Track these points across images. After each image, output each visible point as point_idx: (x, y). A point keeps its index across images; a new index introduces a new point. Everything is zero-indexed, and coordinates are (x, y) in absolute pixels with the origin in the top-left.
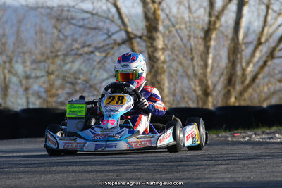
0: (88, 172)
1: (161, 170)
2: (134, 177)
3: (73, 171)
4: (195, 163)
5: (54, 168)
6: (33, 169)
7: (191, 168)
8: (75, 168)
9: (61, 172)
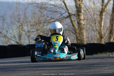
0: (53, 70)
1: (83, 69)
2: (72, 72)
3: (47, 70)
4: (97, 66)
5: (40, 68)
6: (31, 69)
7: (95, 68)
8: (48, 68)
9: (43, 70)
